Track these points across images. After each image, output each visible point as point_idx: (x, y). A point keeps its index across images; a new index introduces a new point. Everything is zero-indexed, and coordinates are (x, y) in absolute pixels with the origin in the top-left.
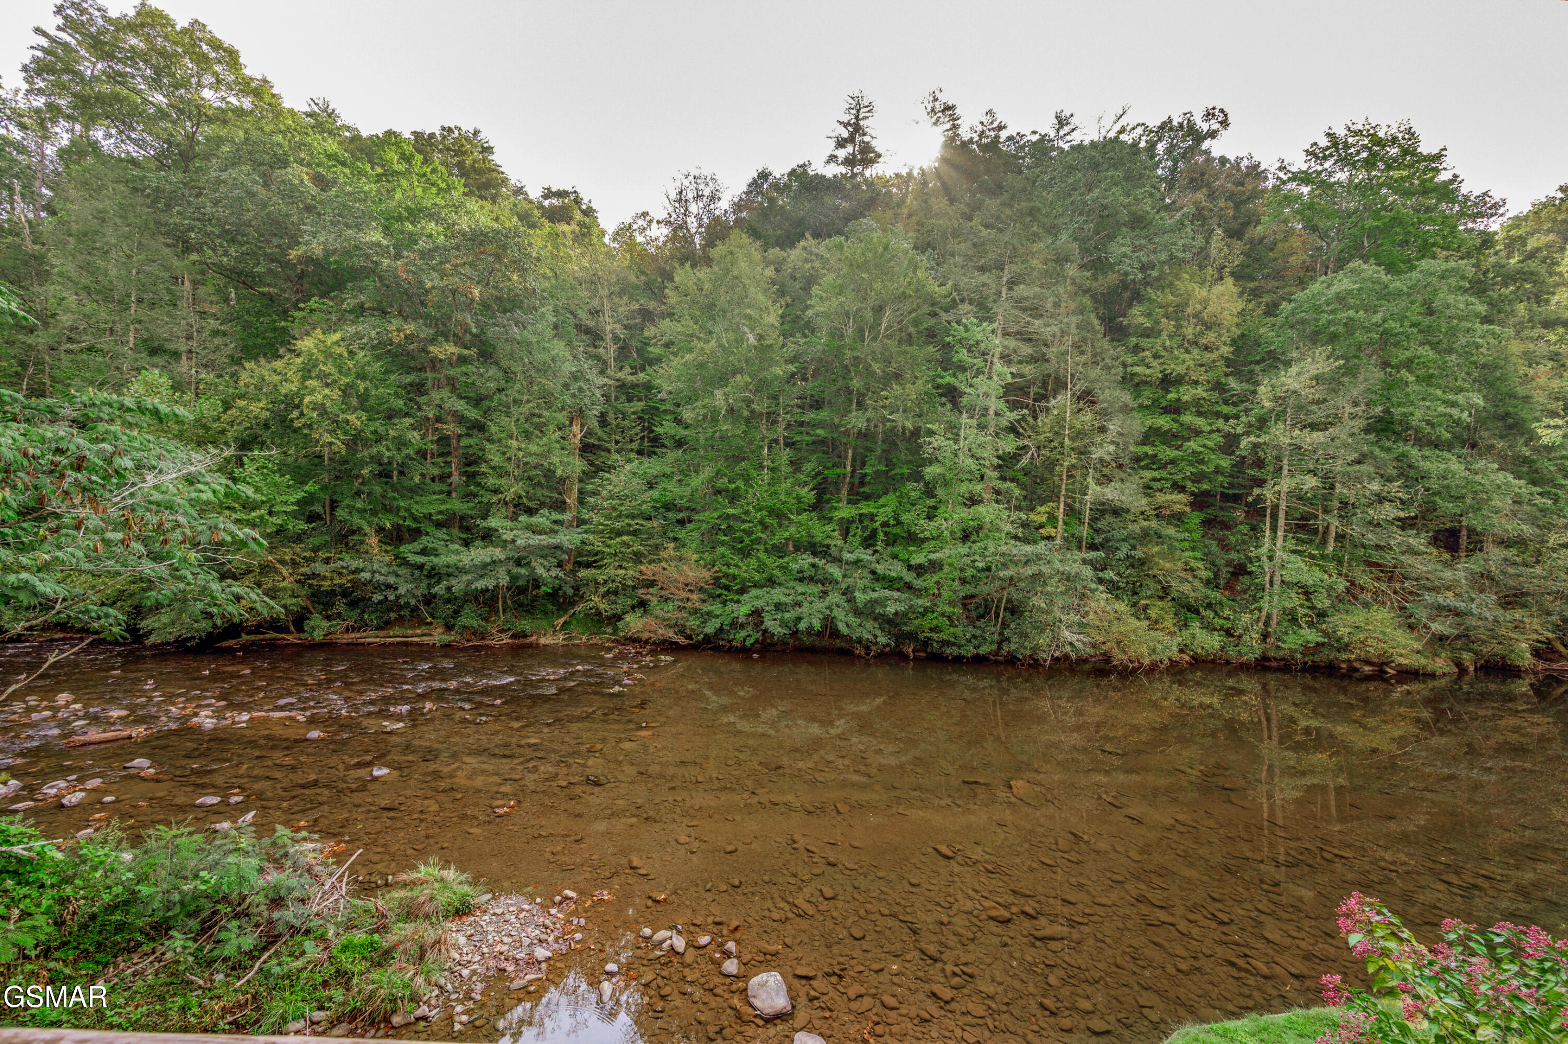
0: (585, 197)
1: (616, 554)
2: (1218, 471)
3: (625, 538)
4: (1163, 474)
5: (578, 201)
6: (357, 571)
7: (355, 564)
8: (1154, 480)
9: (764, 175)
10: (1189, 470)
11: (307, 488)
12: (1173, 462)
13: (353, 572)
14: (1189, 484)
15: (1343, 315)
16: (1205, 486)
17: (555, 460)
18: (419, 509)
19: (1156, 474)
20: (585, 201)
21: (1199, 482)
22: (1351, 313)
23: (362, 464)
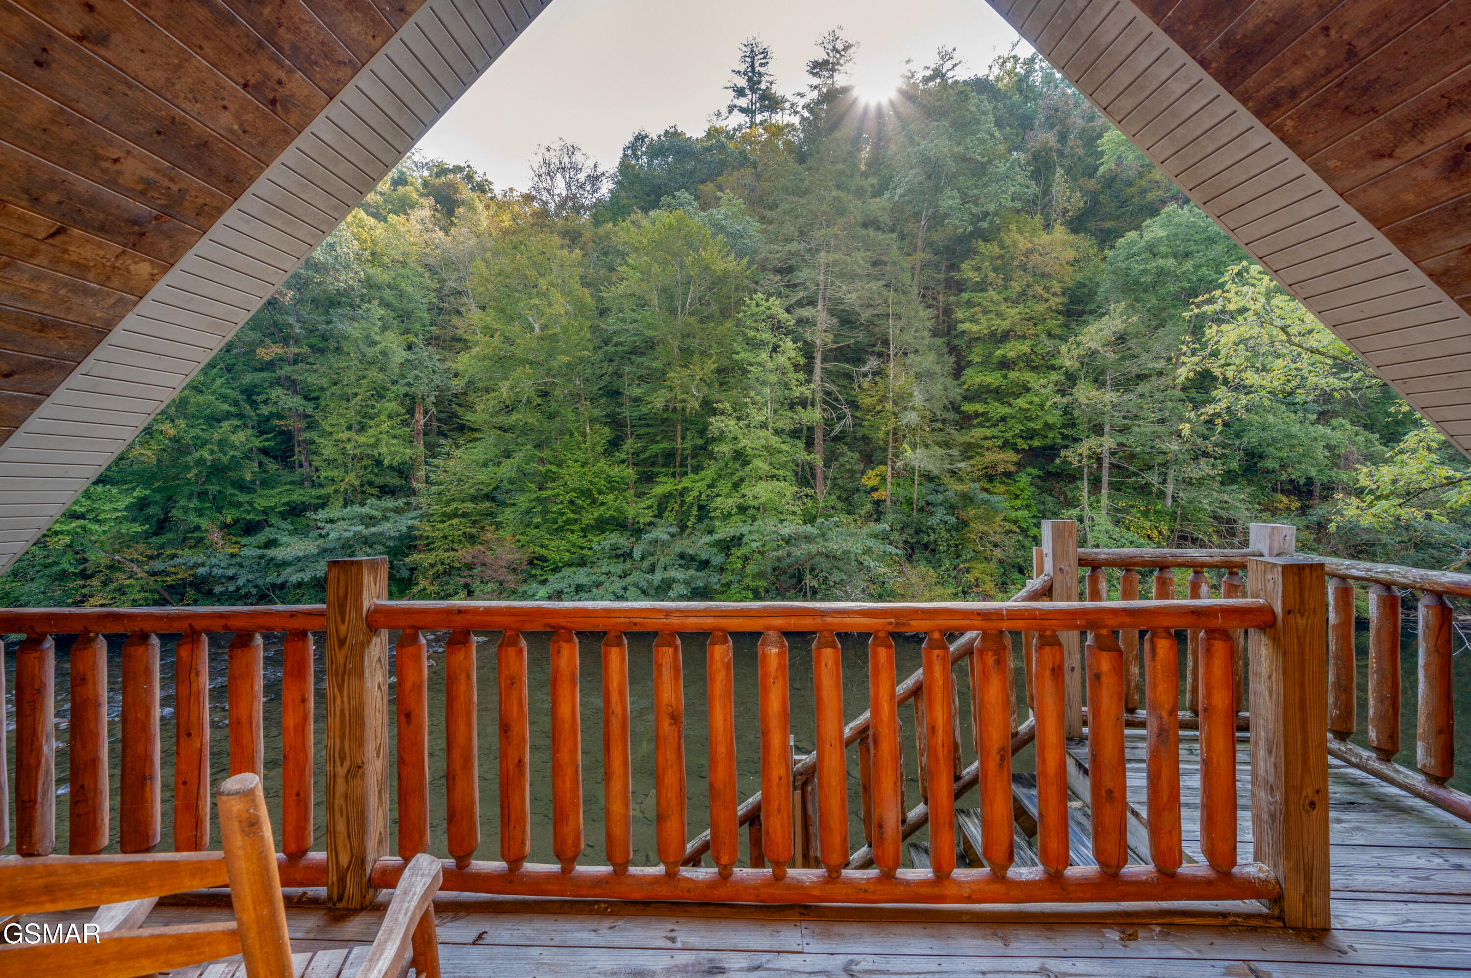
0: (480, 171)
1: (445, 537)
2: (1048, 426)
3: (455, 521)
4: (995, 431)
5: (470, 178)
6: (197, 565)
7: (194, 559)
8: (986, 438)
9: (640, 138)
10: (1018, 428)
11: (135, 494)
12: (1003, 419)
13: (192, 568)
14: (1019, 441)
15: (1152, 265)
16: (1036, 443)
17: (384, 450)
18: (261, 503)
19: (988, 433)
20: (481, 174)
21: (1031, 438)
22: (1161, 262)
23: (187, 468)
